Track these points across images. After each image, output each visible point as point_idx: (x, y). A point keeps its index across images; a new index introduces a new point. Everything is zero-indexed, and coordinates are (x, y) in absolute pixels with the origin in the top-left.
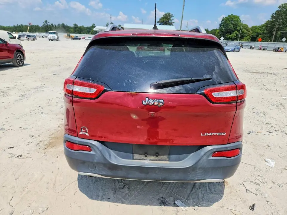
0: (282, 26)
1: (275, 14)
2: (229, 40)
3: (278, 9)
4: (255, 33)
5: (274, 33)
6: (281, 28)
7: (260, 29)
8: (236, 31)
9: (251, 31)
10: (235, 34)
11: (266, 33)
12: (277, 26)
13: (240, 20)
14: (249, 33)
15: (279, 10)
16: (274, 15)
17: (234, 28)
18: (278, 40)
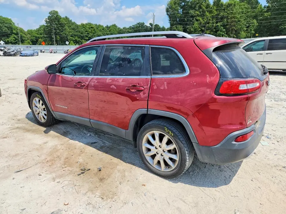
0: (58, 31)
1: (48, 19)
2: (9, 44)
3: (49, 15)
4: (33, 37)
5: (54, 36)
6: (58, 32)
7: (37, 33)
8: (13, 35)
9: (29, 35)
10: (13, 37)
11: (46, 37)
12: (54, 31)
13: (14, 23)
14: (28, 36)
15: (51, 16)
16: (48, 21)
17: (10, 31)
18: (59, 43)
